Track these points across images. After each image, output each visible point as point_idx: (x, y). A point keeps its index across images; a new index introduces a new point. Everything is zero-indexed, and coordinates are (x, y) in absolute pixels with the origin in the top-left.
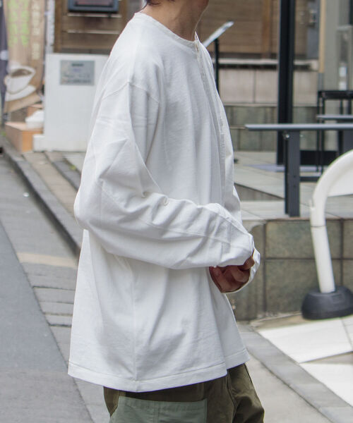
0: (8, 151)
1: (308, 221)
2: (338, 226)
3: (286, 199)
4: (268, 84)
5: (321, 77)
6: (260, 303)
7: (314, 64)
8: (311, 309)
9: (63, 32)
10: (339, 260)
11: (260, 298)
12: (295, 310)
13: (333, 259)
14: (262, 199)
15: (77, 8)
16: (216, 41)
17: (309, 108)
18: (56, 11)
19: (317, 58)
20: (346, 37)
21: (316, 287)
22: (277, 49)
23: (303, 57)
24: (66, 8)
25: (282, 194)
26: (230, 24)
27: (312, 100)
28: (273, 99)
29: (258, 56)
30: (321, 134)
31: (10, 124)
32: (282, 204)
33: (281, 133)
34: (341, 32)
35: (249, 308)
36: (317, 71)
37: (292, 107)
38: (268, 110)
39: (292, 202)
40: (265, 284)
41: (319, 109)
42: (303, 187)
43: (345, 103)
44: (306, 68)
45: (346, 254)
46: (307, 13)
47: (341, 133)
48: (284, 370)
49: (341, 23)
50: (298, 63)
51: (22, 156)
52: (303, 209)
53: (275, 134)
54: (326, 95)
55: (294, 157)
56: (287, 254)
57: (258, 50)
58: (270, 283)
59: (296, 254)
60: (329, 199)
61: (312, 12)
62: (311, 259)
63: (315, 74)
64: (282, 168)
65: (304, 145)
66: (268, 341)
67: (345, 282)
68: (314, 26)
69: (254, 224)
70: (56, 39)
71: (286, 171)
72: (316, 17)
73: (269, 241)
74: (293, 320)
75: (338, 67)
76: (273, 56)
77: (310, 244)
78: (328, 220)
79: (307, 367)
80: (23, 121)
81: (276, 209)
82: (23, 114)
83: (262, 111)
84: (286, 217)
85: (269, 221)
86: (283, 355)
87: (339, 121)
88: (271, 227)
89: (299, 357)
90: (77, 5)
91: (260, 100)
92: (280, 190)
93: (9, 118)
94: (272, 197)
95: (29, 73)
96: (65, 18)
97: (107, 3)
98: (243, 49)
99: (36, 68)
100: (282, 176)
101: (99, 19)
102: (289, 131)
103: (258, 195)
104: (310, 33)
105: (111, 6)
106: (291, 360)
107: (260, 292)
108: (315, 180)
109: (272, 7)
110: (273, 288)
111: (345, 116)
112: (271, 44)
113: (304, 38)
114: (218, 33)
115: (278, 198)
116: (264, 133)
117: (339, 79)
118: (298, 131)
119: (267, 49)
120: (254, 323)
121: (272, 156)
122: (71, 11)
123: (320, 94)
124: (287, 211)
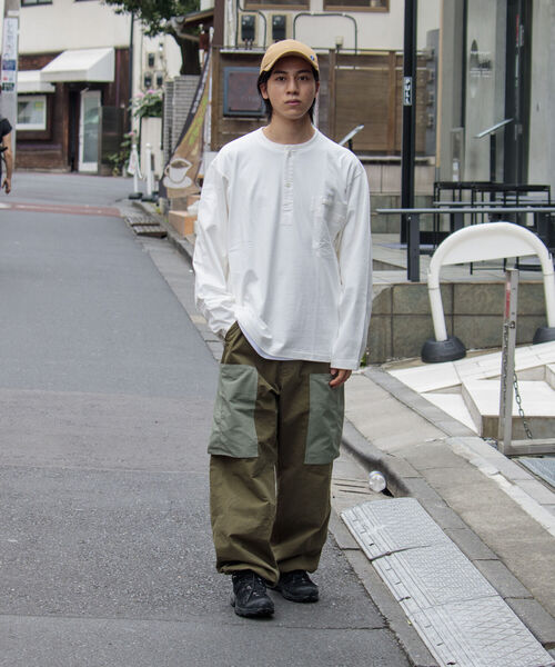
0: (172, 235)
1: (426, 285)
2: (449, 289)
3: (409, 269)
4: (393, 176)
5: (437, 171)
6: (389, 350)
7: (432, 160)
8: (429, 354)
9: (219, 133)
10: (450, 316)
11: (389, 346)
12: (416, 355)
13: (445, 315)
14: (390, 270)
15: (231, 113)
16: (350, 141)
17: (427, 197)
18: (213, 115)
19: (434, 155)
20: (458, 137)
21: (433, 337)
22: (400, 148)
23: (423, 154)
24: (221, 113)
25: (406, 266)
26: (361, 127)
27: (430, 190)
28: (397, 189)
29: (384, 153)
30: (437, 217)
31: (171, 212)
32: (406, 272)
33: (404, 216)
34: (455, 134)
35: (380, 353)
36: (434, 165)
37: (413, 196)
38: (394, 199)
39: (413, 271)
40: (392, 335)
41: (435, 198)
42: (423, 258)
43: (457, 192)
44: (425, 163)
45: (456, 311)
46: (425, 116)
47: (452, 215)
48: (407, 398)
49: (453, 127)
50: (417, 159)
51: (185, 239)
52: (422, 277)
53: (399, 217)
54: (441, 185)
55: (415, 237)
56: (410, 312)
57: (384, 148)
58: (396, 334)
59: (416, 312)
60: (443, 267)
61: (430, 115)
62: (429, 315)
63: (432, 169)
64: (406, 246)
65: (423, 227)
66: (394, 378)
67: (455, 334)
68: (432, 128)
69: (384, 288)
70: (212, 139)
71: (408, 249)
72: (433, 120)
73: (396, 302)
74: (414, 363)
75: (452, 162)
76: (397, 153)
77: (428, 303)
78: (441, 284)
79: (425, 396)
80: (185, 209)
81: (402, 277)
82: (183, 203)
83: (388, 200)
84: (409, 282)
85: (395, 285)
86: (407, 388)
87: (451, 206)
88: (396, 290)
89: (419, 389)
90: (230, 110)
91: (386, 190)
92: (404, 264)
93: (171, 207)
94: (397, 268)
95: (187, 166)
96: (220, 121)
97: (256, 109)
98: (371, 148)
99: (192, 163)
100: (406, 252)
101: (249, 122)
102: (411, 214)
103: (386, 267)
104: (428, 134)
105: (259, 111)
106: (414, 392)
107: (389, 341)
108: (431, 253)
109: (396, 111)
110: (398, 338)
111: (456, 203)
112: (395, 143)
113: (424, 138)
114: (351, 135)
115: (402, 269)
116: (390, 216)
117: (452, 172)
118: (418, 214)
119: (392, 147)
120: (384, 366)
121: (397, 237)
122: (225, 116)
123: (436, 184)
124: (409, 279)
